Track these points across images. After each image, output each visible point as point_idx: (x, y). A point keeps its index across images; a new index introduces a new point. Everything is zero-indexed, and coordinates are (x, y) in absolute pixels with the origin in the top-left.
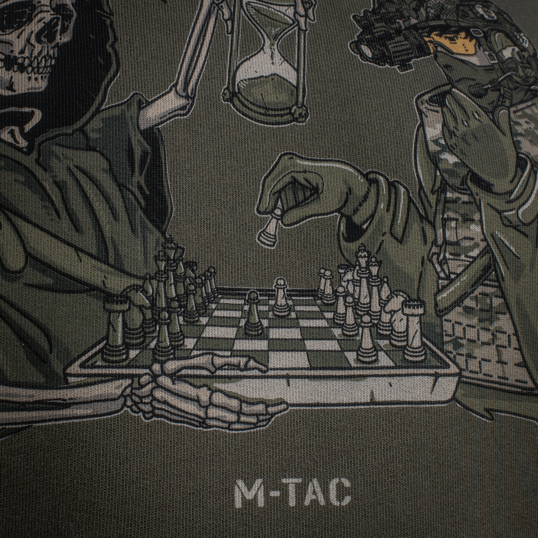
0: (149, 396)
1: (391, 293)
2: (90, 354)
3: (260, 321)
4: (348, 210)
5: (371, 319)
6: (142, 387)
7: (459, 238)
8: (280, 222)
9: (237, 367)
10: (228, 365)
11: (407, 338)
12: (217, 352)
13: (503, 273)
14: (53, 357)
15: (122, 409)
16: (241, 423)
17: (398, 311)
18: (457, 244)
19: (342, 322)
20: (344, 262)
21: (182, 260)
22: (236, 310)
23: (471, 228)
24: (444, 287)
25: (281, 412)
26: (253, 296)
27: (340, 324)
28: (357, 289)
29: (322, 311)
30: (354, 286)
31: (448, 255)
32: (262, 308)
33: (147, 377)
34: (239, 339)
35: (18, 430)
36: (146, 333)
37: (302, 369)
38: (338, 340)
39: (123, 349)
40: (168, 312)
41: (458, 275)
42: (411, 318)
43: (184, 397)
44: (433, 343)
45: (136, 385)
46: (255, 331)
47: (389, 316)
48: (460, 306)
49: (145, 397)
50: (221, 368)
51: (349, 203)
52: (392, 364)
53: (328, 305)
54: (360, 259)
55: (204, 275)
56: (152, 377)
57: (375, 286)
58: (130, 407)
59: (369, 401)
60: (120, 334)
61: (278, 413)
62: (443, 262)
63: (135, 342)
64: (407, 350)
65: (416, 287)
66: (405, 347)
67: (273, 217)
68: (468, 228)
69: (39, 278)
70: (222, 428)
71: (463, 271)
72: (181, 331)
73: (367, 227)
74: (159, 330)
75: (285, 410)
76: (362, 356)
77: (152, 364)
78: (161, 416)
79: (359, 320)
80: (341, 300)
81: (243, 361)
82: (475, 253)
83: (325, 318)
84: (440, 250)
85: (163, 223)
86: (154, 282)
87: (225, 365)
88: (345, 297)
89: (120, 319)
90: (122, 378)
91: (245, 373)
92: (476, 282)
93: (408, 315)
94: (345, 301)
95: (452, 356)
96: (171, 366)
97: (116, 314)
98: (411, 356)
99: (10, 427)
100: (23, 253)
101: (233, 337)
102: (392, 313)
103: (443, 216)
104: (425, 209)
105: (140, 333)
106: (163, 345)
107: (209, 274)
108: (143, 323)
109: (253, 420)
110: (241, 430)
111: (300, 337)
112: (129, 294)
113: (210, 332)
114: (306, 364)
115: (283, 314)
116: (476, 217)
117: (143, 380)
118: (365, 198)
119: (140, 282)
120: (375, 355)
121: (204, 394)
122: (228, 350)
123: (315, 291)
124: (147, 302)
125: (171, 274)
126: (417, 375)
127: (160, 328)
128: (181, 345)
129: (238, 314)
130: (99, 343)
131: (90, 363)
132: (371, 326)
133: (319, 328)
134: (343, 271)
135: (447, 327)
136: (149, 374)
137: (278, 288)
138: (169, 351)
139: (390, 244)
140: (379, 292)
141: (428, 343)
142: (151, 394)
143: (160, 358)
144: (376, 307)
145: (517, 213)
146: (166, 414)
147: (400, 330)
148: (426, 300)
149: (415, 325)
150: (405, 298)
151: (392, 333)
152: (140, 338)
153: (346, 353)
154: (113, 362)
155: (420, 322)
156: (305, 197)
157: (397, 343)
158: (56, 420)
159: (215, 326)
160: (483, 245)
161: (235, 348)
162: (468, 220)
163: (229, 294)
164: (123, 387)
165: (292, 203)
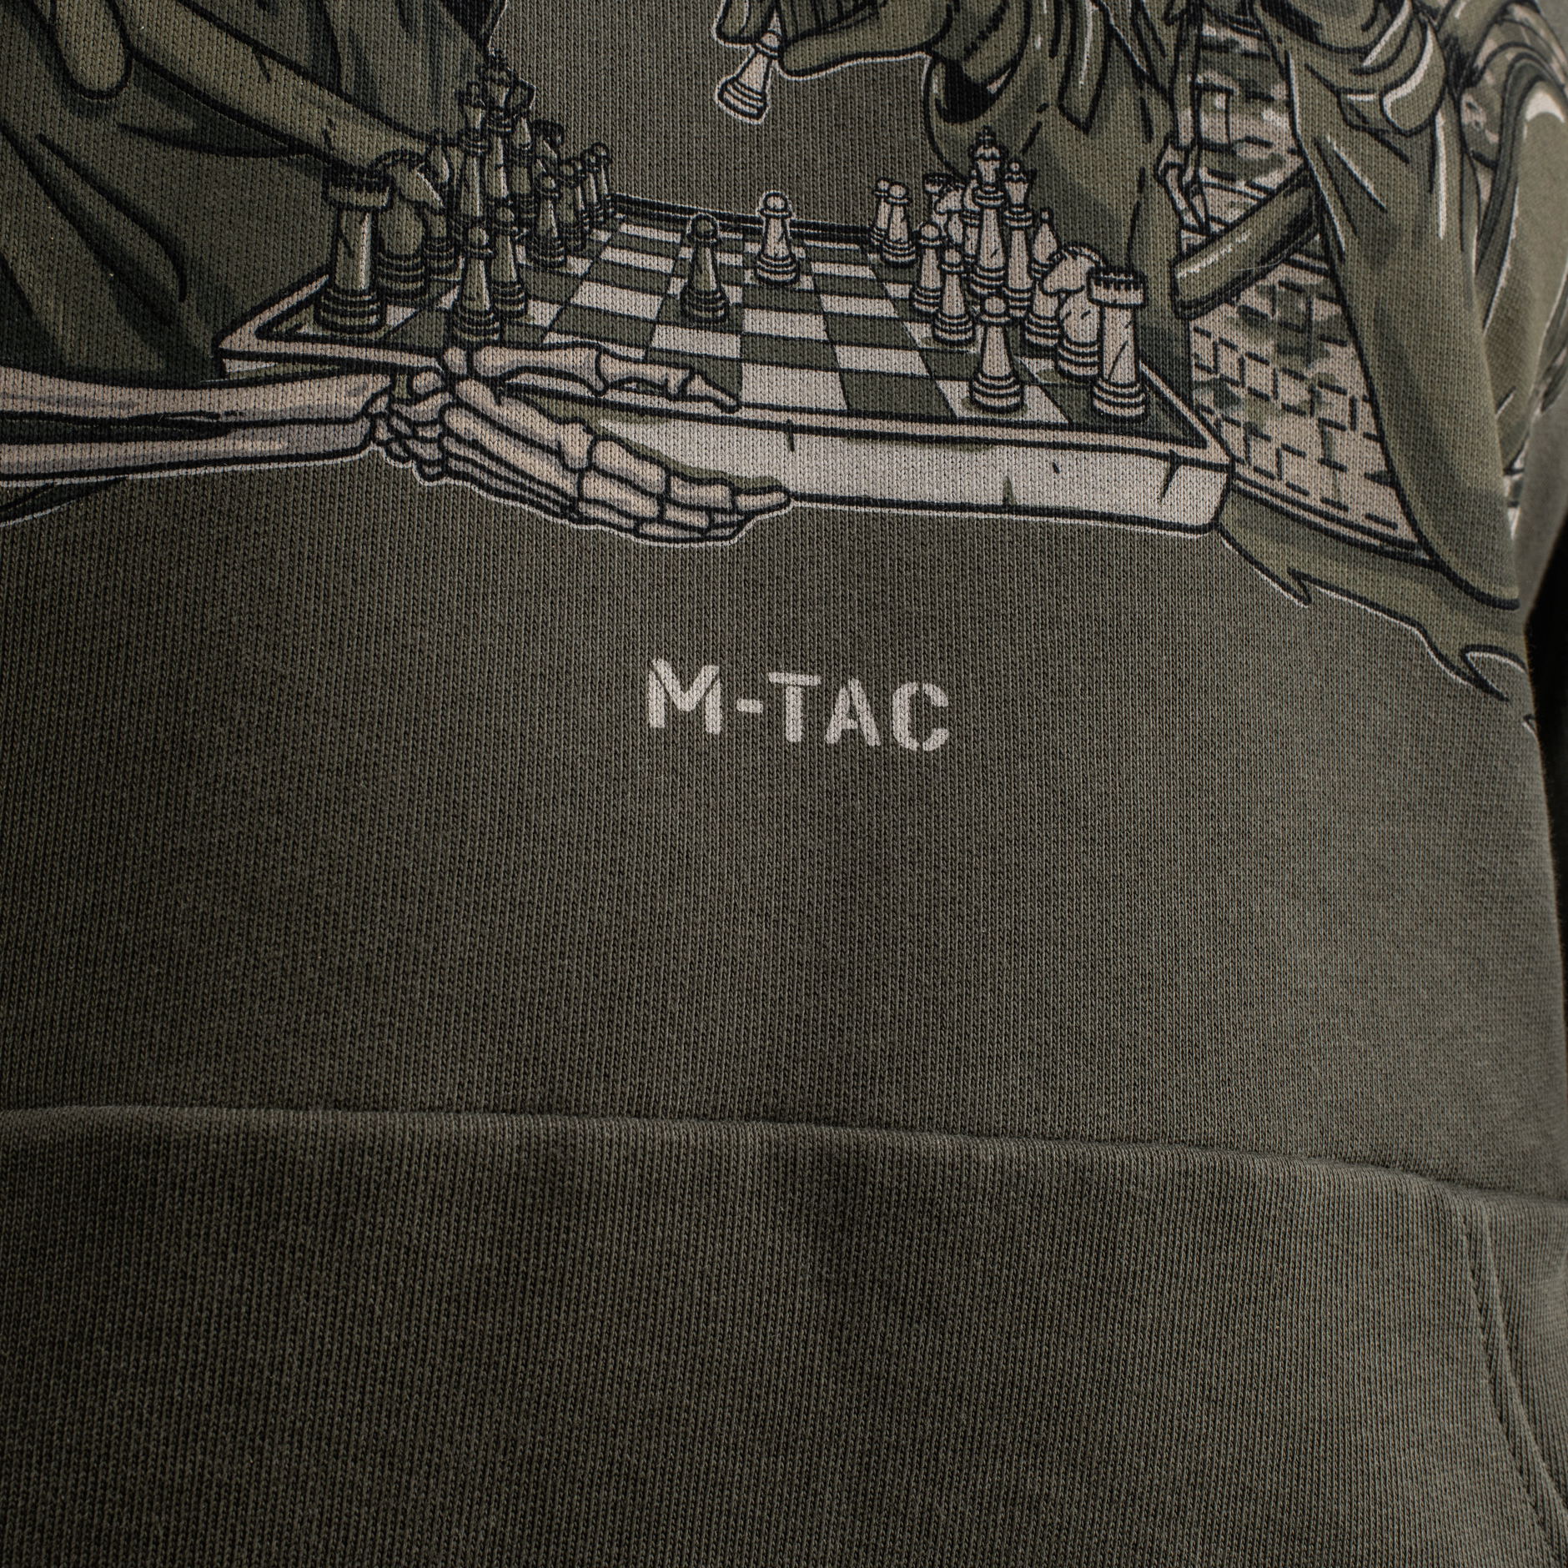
0: (433, 423)
1: (1059, 247)
2: (284, 305)
3: (720, 289)
4: (952, 47)
5: (1008, 307)
6: (416, 398)
7: (1233, 138)
8: (775, 63)
9: (662, 389)
10: (637, 380)
11: (1101, 358)
12: (610, 347)
13: (1342, 240)
14: (188, 311)
15: (363, 446)
16: (669, 523)
17: (1076, 292)
18: (1228, 150)
19: (932, 310)
20: (937, 167)
21: (527, 115)
22: (659, 254)
23: (1265, 117)
24: (1194, 251)
25: (770, 509)
26: (703, 227)
27: (927, 314)
28: (973, 233)
29: (880, 280)
30: (965, 225)
31: (1203, 174)
32: (725, 258)
33: (431, 377)
34: (668, 324)
35: (88, 490)
36: (431, 271)
37: (826, 413)
38: (921, 351)
39: (370, 302)
40: (488, 231)
41: (1229, 228)
42: (1109, 312)
43: (525, 440)
44: (1164, 380)
45: (401, 391)
46: (707, 310)
47: (1053, 303)
48: (1232, 304)
49: (424, 424)
50: (619, 385)
51: (952, 32)
52: (1061, 419)
53: (896, 266)
54: (981, 164)
55: (582, 159)
56: (443, 379)
57: (1019, 228)
58: (385, 444)
59: (1000, 503)
60: (364, 265)
61: (762, 512)
62: (1193, 189)
63: (402, 287)
64: (1101, 389)
65: (1124, 241)
66: (1093, 381)
67: (757, 51)
68: (1258, 116)
69: (157, 114)
70: (620, 528)
71: (1242, 219)
72: (520, 280)
73: (1000, 91)
74: (465, 270)
75: (780, 506)
76: (984, 394)
77: (445, 349)
78: (465, 477)
79: (977, 308)
80: (930, 257)
81: (676, 377)
82: (1273, 180)
83: (887, 297)
84: (1186, 159)
85: (482, 20)
86: (455, 153)
87: (629, 380)
88: (940, 251)
89: (366, 229)
90: (367, 372)
91: (679, 406)
92: (1272, 254)
93: (1102, 305)
94: (941, 260)
95: (1211, 420)
96: (493, 360)
97: (357, 216)
98: (1109, 403)
99: (66, 481)
100: (118, 49)
101: (652, 316)
102: (1063, 295)
103: (1194, 78)
104: (1147, 57)
105: (416, 268)
106: (474, 306)
107: (593, 160)
108: (424, 245)
109: (700, 520)
110: (668, 540)
111: (823, 336)
112: (390, 171)
113: (591, 295)
114: (839, 403)
115: (780, 278)
116: (1278, 92)
117: (423, 382)
118: (996, 21)
119: (420, 148)
120: (1015, 394)
121: (575, 442)
122: (637, 346)
123: (863, 230)
124: (436, 196)
125: (499, 143)
126: (1124, 451)
127: (466, 263)
128: (520, 314)
129: (665, 265)
130: (308, 280)
131: (283, 328)
132: (1007, 324)
133: (873, 318)
134: (936, 189)
135: (1201, 347)
136: (436, 371)
137: (769, 217)
138: (487, 323)
139: (1058, 134)
140: (1029, 243)
141: (1153, 377)
142: (440, 420)
143: (466, 337)
144: (1019, 279)
145: (1381, 102)
146: (477, 473)
147: (1082, 339)
148: (1150, 274)
149: (1120, 330)
150: (1095, 262)
151: (1060, 344)
152: (415, 279)
153: (941, 384)
154: (343, 329)
155: (1134, 322)
156: (840, 12)
157: (1073, 369)
158: (189, 464)
159: (606, 283)
160: (1293, 163)
161: (655, 344)
162: (1256, 96)
163: (644, 215)
164: (368, 394)
165: (807, 23)
